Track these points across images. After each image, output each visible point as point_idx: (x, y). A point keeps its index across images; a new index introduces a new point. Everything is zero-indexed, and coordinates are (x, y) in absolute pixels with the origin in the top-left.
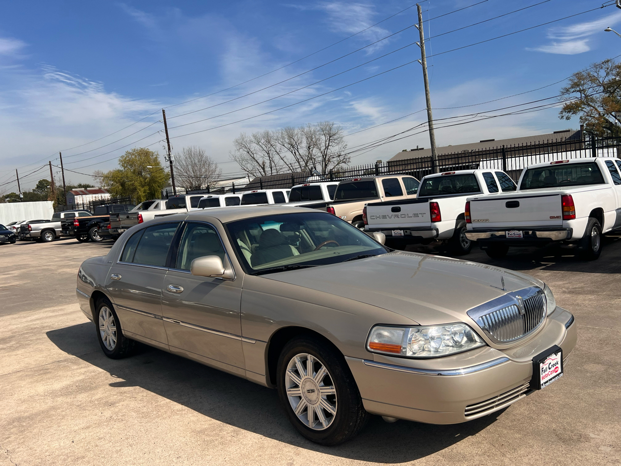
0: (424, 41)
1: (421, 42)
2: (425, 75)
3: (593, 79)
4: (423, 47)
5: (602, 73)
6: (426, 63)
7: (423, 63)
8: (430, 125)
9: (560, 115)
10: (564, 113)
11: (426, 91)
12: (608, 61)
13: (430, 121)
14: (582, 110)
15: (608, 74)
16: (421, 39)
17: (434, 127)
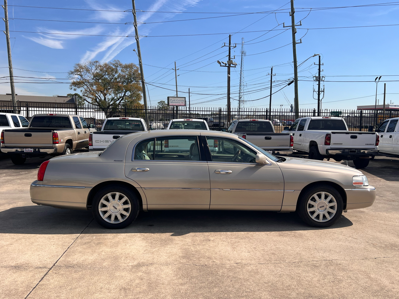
0: (8, 19)
1: (6, 19)
2: (8, 43)
3: (88, 70)
4: (7, 23)
5: (94, 68)
6: (9, 34)
7: (7, 34)
8: (11, 79)
9: (70, 87)
10: (72, 87)
11: (9, 54)
12: (97, 62)
13: (11, 76)
14: (83, 87)
15: (96, 69)
16: (6, 16)
17: (14, 81)
